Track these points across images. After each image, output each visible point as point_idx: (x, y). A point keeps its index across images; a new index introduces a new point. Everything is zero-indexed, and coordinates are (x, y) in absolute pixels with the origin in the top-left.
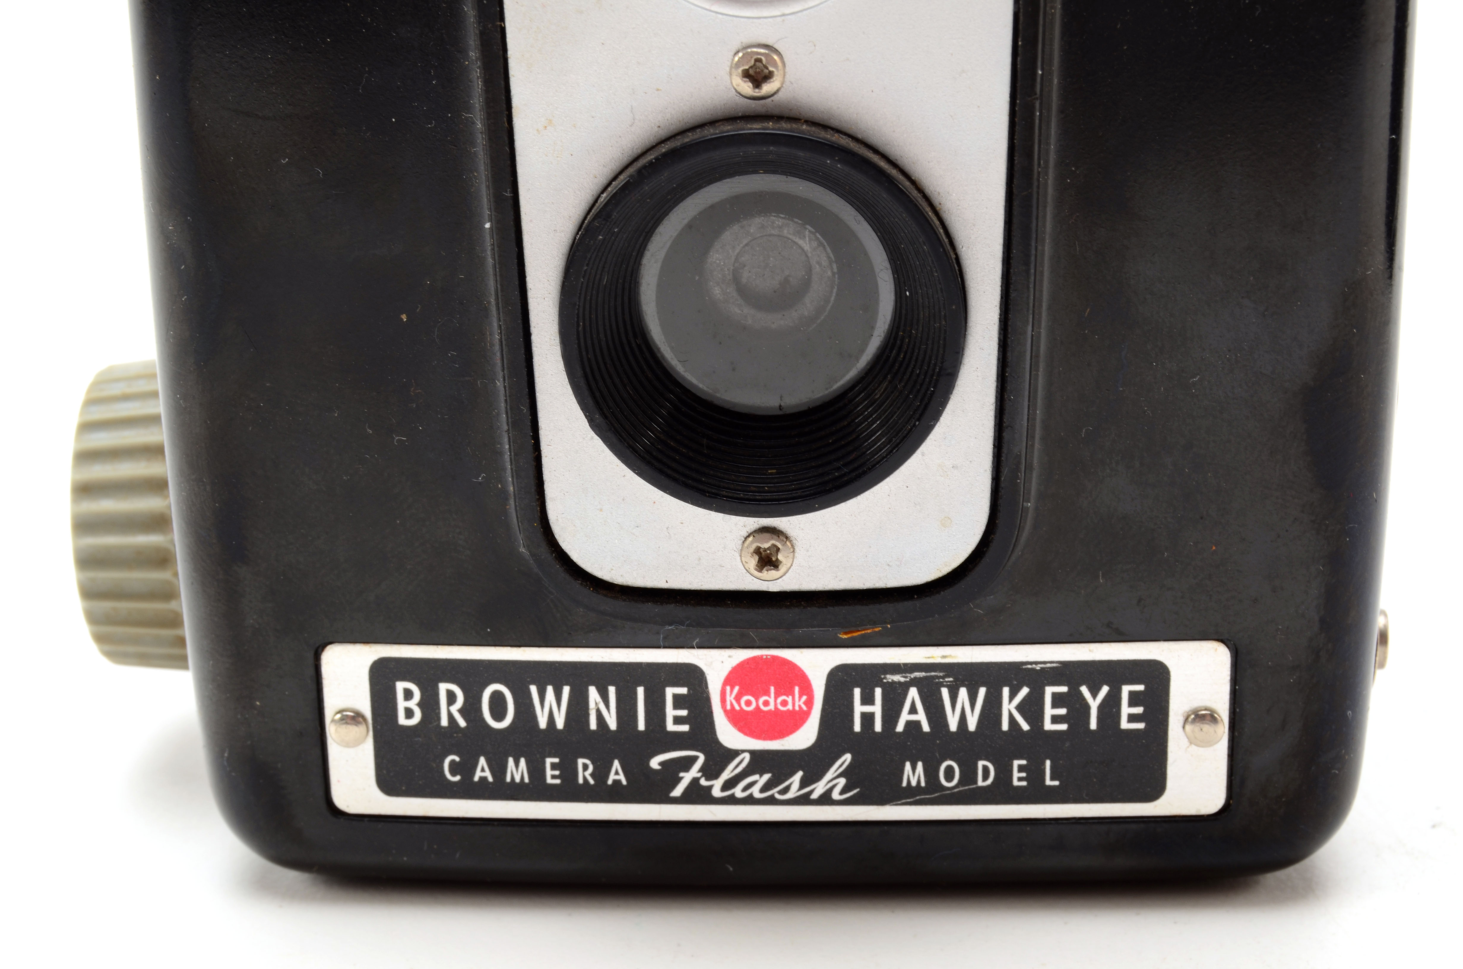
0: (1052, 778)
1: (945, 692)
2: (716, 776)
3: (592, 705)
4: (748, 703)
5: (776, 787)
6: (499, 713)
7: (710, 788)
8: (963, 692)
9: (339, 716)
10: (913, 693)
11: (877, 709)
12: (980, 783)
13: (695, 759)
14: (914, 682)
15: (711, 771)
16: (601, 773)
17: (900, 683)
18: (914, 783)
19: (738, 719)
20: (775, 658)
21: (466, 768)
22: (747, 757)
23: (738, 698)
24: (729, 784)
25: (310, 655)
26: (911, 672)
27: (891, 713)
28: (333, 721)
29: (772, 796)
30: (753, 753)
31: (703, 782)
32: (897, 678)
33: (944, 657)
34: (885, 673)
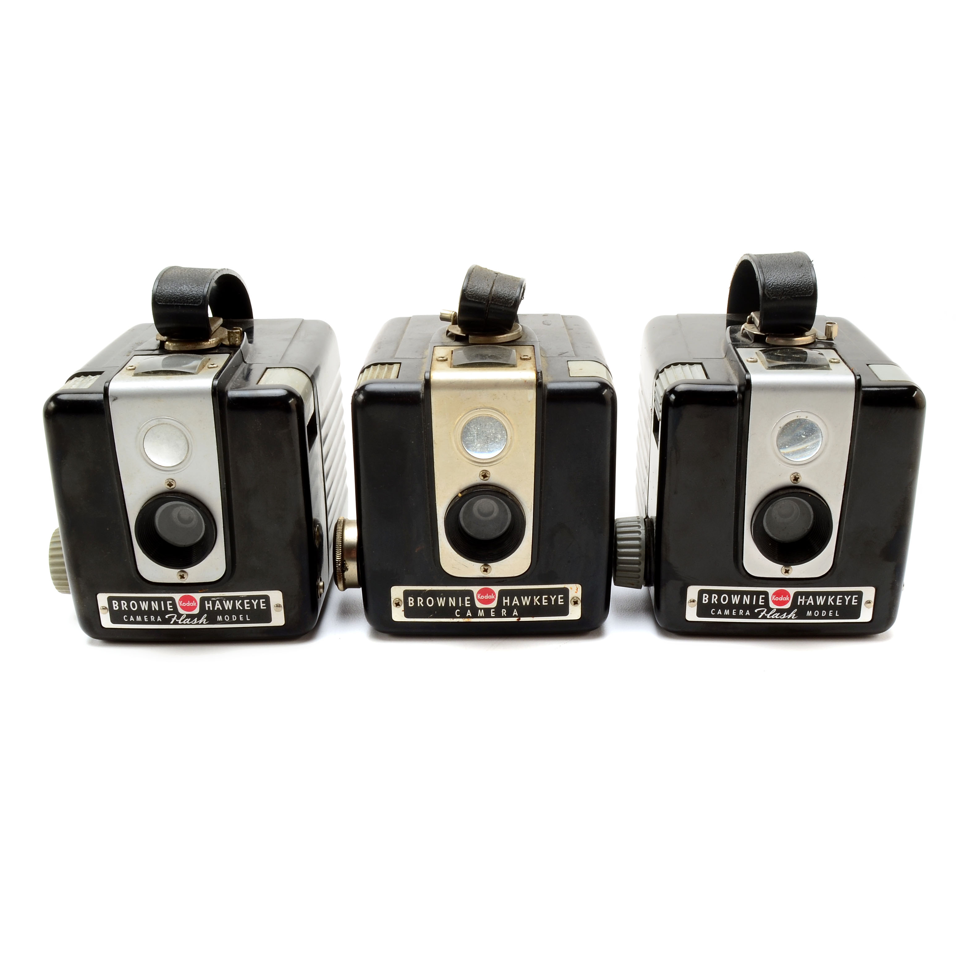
0: (248, 619)
1: (224, 602)
2: (179, 619)
3: (152, 605)
4: (184, 604)
5: (192, 621)
6: (134, 607)
7: (178, 622)
8: (228, 601)
9: (102, 608)
10: (218, 602)
11: (211, 605)
12: (233, 620)
13: (174, 616)
14: (217, 600)
15: (178, 618)
16: (156, 619)
17: (214, 600)
18: (220, 620)
19: (183, 608)
20: (189, 595)
21: (128, 618)
22: (185, 615)
23: (182, 603)
24: (182, 621)
25: (95, 596)
26: (217, 598)
27: (214, 606)
28: (101, 609)
29: (191, 623)
30: (186, 614)
31: (177, 620)
32: (214, 599)
33: (223, 595)
34: (211, 598)
